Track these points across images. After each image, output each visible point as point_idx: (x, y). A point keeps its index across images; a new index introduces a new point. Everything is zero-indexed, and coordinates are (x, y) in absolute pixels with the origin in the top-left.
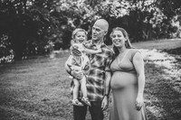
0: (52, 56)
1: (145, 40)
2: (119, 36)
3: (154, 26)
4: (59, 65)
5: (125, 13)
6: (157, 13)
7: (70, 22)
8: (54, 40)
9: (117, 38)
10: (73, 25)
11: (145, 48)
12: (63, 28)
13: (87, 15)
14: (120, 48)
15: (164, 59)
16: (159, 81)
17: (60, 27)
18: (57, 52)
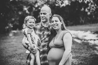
0: (11, 35)
1: (82, 24)
2: (56, 21)
3: (89, 13)
4: (16, 42)
5: (67, 4)
6: (92, 4)
7: (25, 9)
8: (12, 22)
9: (55, 23)
10: (27, 12)
11: (82, 30)
12: (20, 13)
13: (39, 4)
14: (58, 30)
15: (96, 38)
16: (91, 55)
17: (17, 12)
18: (15, 31)
